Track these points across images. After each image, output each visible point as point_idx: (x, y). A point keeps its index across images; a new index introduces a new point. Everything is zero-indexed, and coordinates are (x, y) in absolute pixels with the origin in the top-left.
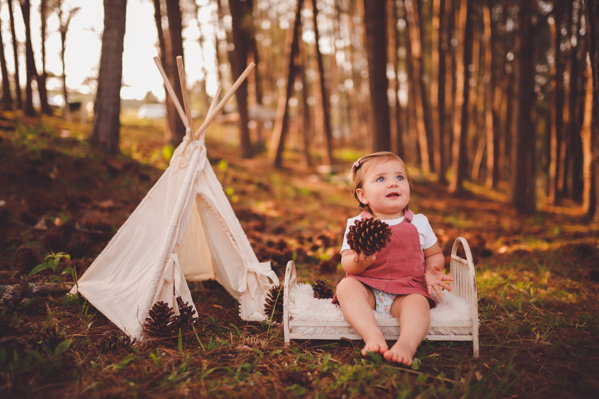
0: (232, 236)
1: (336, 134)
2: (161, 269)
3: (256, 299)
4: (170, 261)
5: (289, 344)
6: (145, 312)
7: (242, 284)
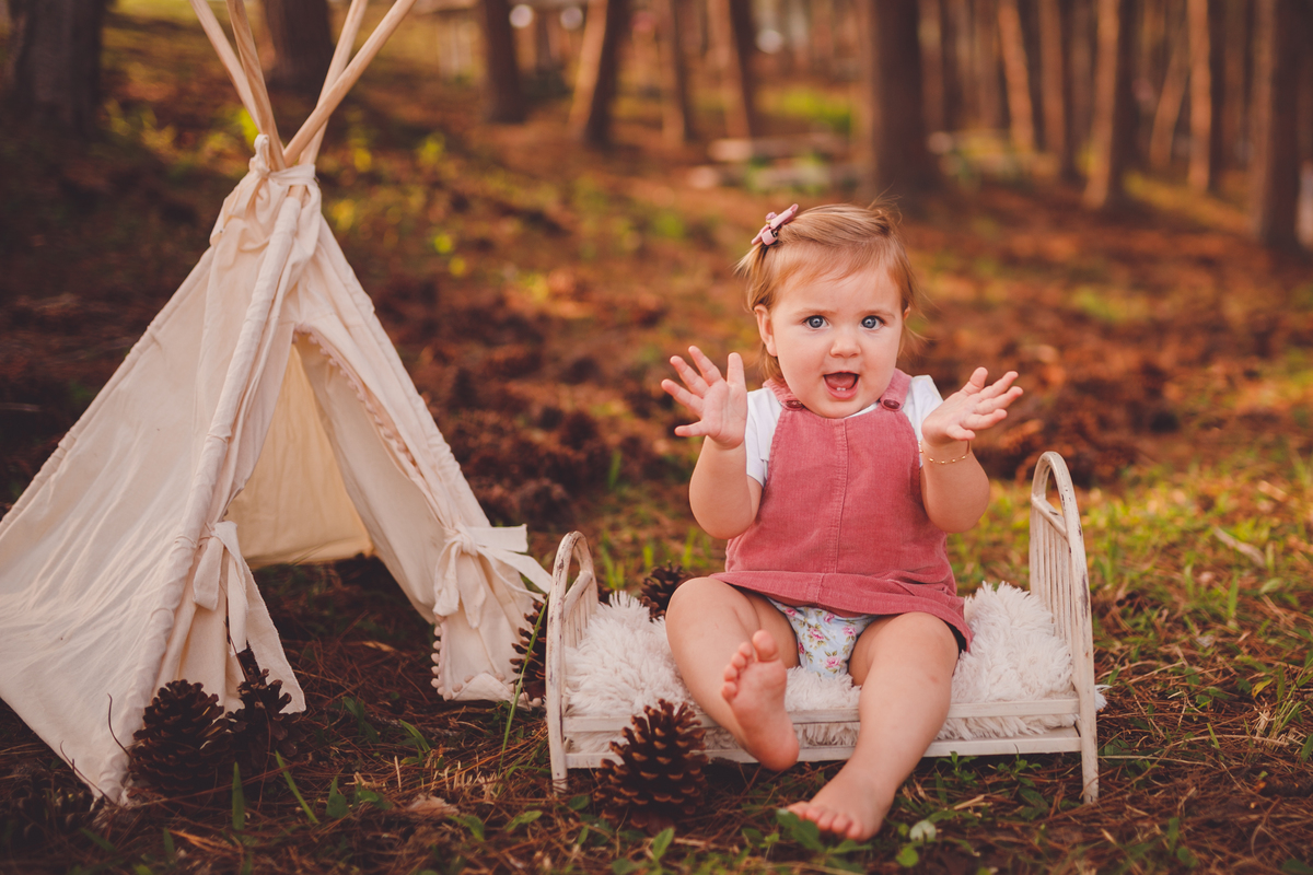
0: (406, 450)
1: (770, 39)
2: (183, 572)
3: (483, 631)
4: (212, 546)
5: (564, 786)
6: (137, 709)
7: (444, 592)
